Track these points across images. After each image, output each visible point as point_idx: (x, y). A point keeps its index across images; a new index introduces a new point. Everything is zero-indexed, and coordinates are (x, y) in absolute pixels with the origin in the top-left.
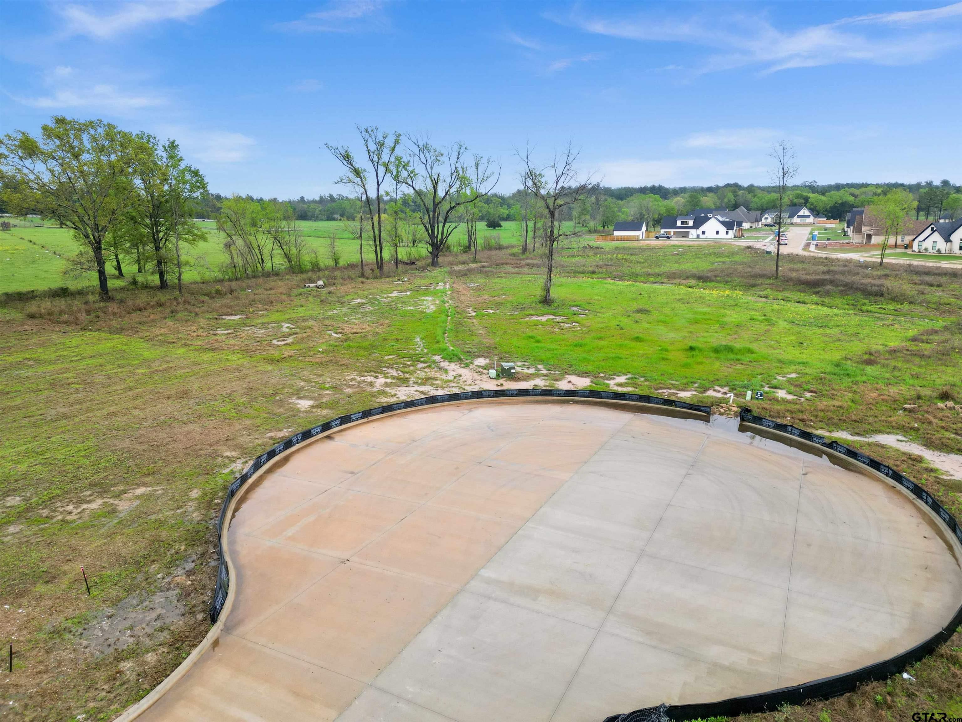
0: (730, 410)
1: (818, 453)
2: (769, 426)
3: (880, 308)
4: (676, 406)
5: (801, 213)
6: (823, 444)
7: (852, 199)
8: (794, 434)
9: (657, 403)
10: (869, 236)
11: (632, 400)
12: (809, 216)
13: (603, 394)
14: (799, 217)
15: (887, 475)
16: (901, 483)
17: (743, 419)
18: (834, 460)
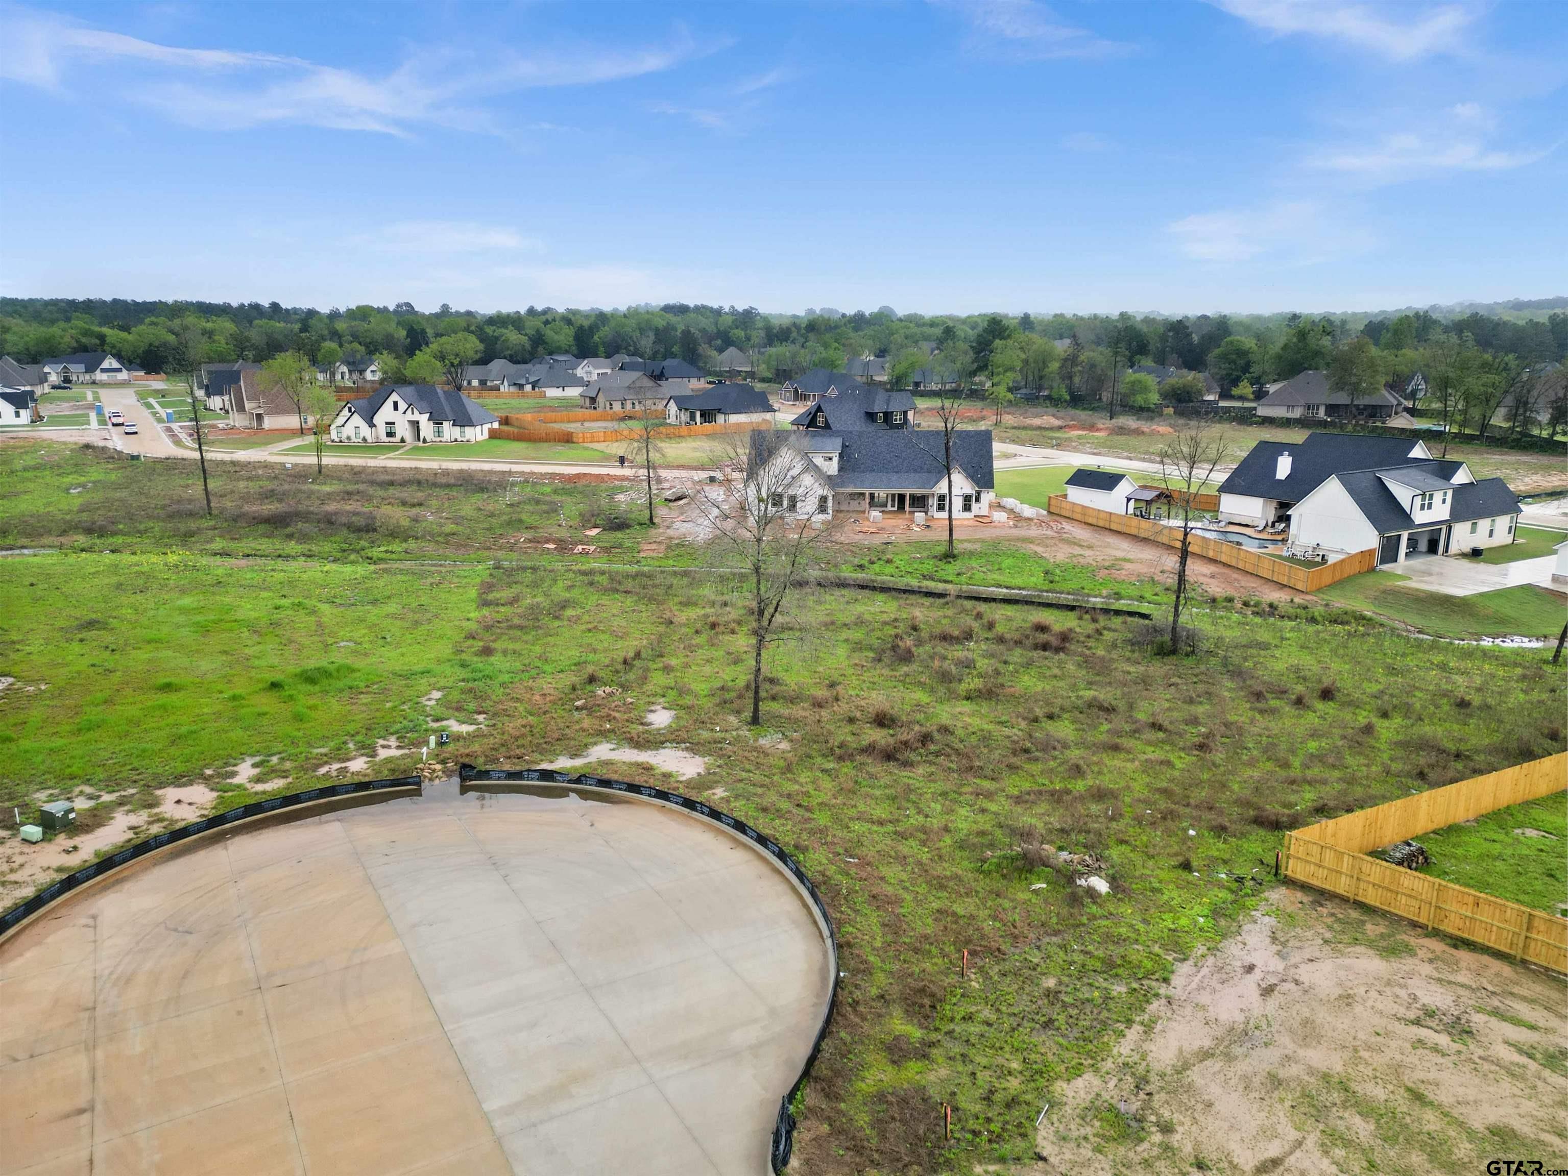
0: (434, 771)
1: (562, 793)
2: (499, 779)
3: (386, 552)
4: (374, 788)
5: (106, 364)
6: (569, 782)
7: (171, 338)
8: (532, 779)
9: (347, 793)
10: (259, 417)
11: (310, 799)
12: (119, 370)
13: (266, 805)
14: (103, 371)
15: (649, 795)
16: (668, 800)
17: (463, 779)
18: (585, 795)
